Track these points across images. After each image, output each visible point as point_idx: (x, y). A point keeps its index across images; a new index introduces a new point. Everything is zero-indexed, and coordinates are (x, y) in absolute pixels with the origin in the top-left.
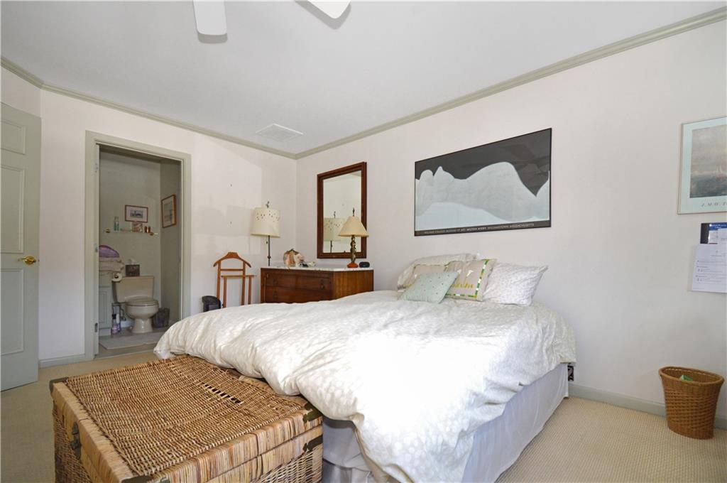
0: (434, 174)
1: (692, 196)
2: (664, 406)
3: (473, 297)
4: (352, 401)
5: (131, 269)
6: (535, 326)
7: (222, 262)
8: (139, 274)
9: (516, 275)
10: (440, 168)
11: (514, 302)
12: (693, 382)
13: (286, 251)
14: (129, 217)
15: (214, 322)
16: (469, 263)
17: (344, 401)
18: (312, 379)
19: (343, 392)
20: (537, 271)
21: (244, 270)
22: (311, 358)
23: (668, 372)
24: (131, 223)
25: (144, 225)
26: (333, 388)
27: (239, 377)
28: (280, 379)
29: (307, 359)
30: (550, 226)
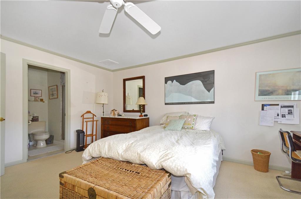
0: (172, 83)
1: (259, 95)
2: (253, 162)
3: (192, 128)
4: (185, 170)
5: (34, 119)
6: (215, 139)
7: (85, 115)
8: (38, 120)
9: (205, 120)
10: (175, 81)
11: (205, 130)
12: (262, 154)
13: (111, 110)
14: (32, 95)
15: (111, 144)
16: (189, 116)
17: (182, 170)
18: (168, 163)
19: (181, 167)
20: (212, 119)
21: (93, 118)
22: (162, 156)
23: (254, 152)
24: (33, 97)
25: (40, 98)
26: (177, 166)
27: (132, 164)
28: (154, 164)
29: (161, 156)
30: (214, 103)
